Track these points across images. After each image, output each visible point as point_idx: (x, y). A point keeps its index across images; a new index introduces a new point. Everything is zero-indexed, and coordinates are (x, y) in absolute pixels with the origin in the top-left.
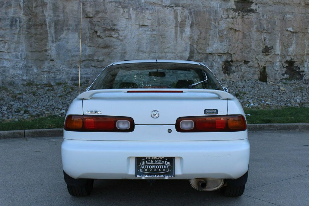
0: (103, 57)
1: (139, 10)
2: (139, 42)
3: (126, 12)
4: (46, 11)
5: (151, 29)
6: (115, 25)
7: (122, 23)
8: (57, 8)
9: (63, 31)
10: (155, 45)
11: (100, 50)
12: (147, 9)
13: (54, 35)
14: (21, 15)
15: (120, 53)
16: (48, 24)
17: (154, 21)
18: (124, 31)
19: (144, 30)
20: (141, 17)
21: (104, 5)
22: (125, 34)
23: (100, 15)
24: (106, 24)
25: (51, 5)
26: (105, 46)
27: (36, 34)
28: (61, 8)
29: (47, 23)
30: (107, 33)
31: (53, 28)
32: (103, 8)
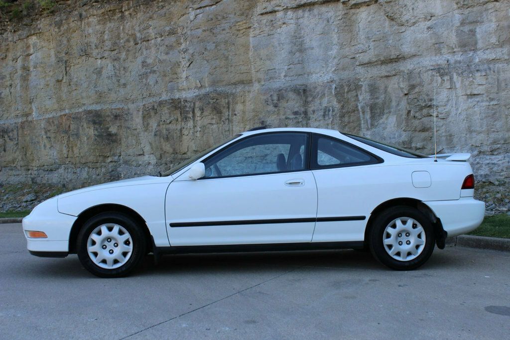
0: (422, 144)
1: (465, 74)
2: (468, 118)
3: (446, 80)
4: (361, 94)
5: (488, 98)
6: (431, 100)
7: (441, 97)
8: (376, 88)
9: (383, 115)
10: (495, 121)
11: (417, 134)
12: (477, 71)
13: (369, 121)
14: (335, 103)
15: (444, 136)
16: (360, 110)
17: (490, 86)
18: (446, 105)
19: (476, 101)
20: (467, 83)
21: (420, 77)
22: (446, 110)
23: (417, 90)
24: (420, 101)
25: (367, 86)
26: (423, 127)
27: (349, 122)
28: (382, 88)
29: (359, 108)
30: (425, 111)
31: (369, 112)
32: (418, 80)
